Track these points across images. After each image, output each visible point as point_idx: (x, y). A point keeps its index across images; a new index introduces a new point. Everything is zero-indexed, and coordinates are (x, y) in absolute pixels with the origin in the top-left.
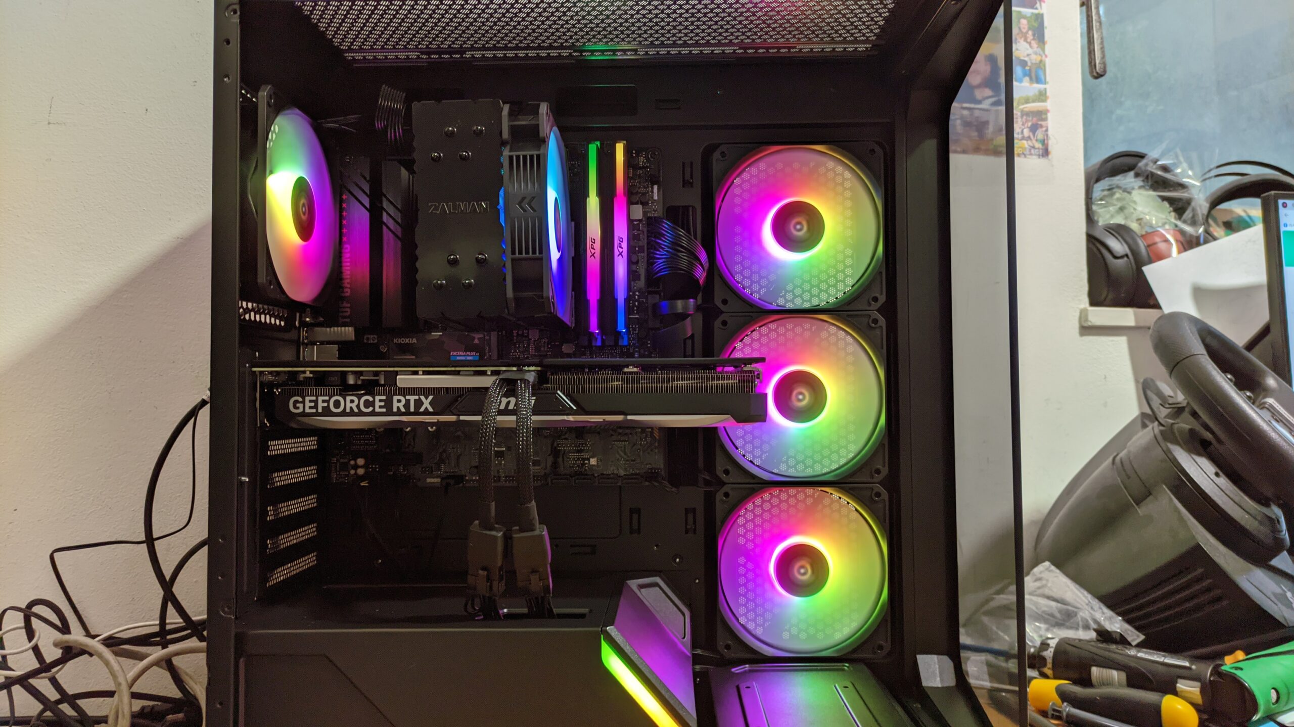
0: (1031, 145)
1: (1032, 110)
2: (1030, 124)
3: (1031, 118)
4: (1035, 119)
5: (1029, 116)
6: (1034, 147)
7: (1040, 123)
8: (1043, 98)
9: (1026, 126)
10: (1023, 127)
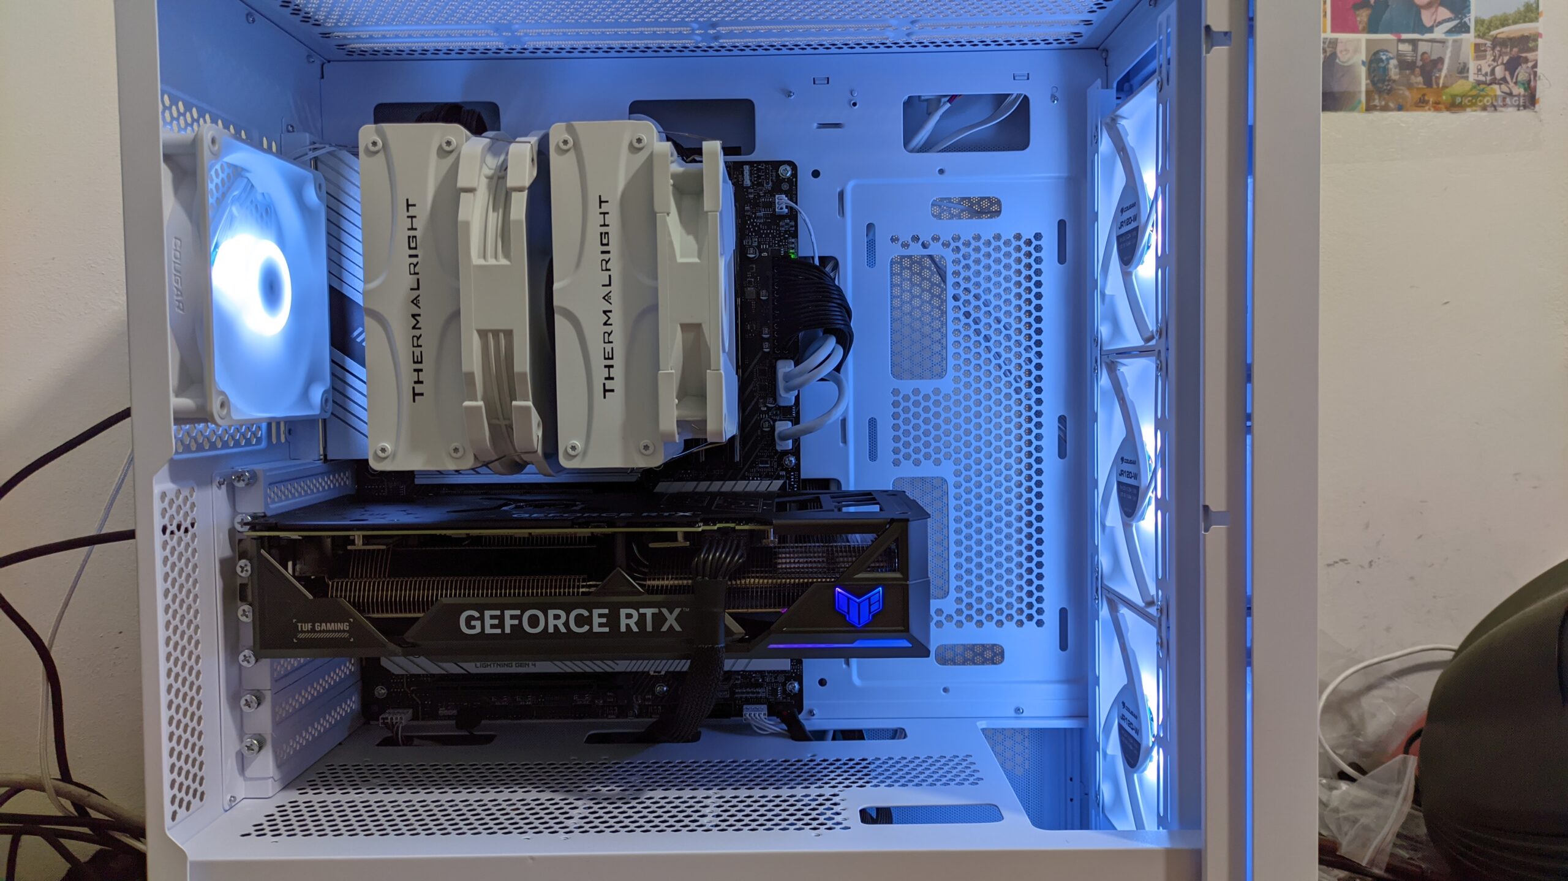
0: (1507, 90)
1: (1512, 36)
2: (1506, 59)
3: (1508, 50)
4: (1515, 50)
5: (1507, 48)
6: (1511, 94)
7: (1524, 55)
8: (1533, 15)
9: (1500, 62)
10: (1495, 64)
